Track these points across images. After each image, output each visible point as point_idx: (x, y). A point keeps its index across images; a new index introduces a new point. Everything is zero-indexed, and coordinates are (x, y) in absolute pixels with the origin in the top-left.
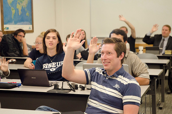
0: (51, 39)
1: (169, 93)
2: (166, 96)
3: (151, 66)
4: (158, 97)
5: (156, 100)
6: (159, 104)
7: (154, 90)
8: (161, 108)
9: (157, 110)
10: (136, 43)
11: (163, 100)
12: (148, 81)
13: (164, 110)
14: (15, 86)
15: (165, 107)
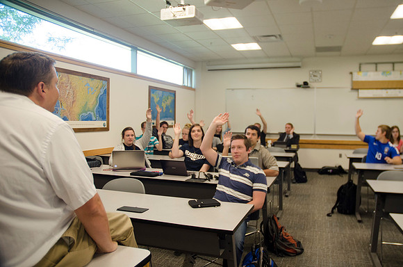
0: (196, 132)
1: (294, 183)
2: (292, 185)
3: (279, 158)
4: (285, 186)
5: (283, 189)
6: (285, 193)
7: (281, 180)
8: (287, 196)
9: (283, 197)
10: (266, 138)
11: (289, 189)
12: (277, 173)
13: (289, 198)
14: (158, 174)
15: (290, 194)
